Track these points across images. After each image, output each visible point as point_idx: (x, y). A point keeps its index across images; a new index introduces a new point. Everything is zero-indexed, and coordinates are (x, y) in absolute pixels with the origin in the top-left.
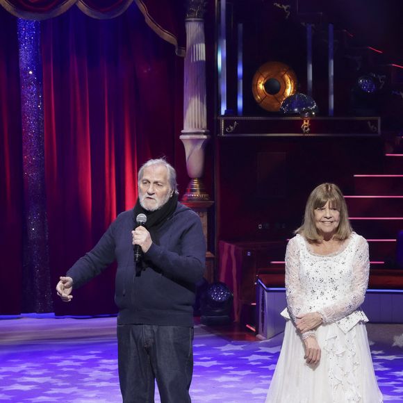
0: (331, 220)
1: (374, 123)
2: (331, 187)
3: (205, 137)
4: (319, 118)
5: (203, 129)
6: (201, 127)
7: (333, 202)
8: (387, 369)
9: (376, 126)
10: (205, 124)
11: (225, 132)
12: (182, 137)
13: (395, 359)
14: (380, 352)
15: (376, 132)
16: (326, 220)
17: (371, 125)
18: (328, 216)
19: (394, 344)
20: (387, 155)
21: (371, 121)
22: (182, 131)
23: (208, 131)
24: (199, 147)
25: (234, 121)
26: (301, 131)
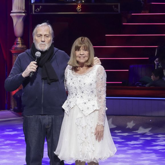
0: (83, 56)
1: (116, 6)
2: (84, 39)
3: (24, 14)
4: (86, 4)
5: (23, 10)
6: (22, 9)
7: (84, 47)
8: (123, 140)
9: (118, 8)
10: (24, 8)
11: (35, 12)
12: (11, 14)
13: (128, 135)
14: (120, 131)
15: (118, 12)
16: (81, 56)
17: (115, 8)
18: (82, 54)
19: (127, 127)
20: (124, 24)
21: (115, 5)
22: (12, 11)
23: (26, 11)
24: (21, 20)
25: (39, 6)
26: (76, 11)
